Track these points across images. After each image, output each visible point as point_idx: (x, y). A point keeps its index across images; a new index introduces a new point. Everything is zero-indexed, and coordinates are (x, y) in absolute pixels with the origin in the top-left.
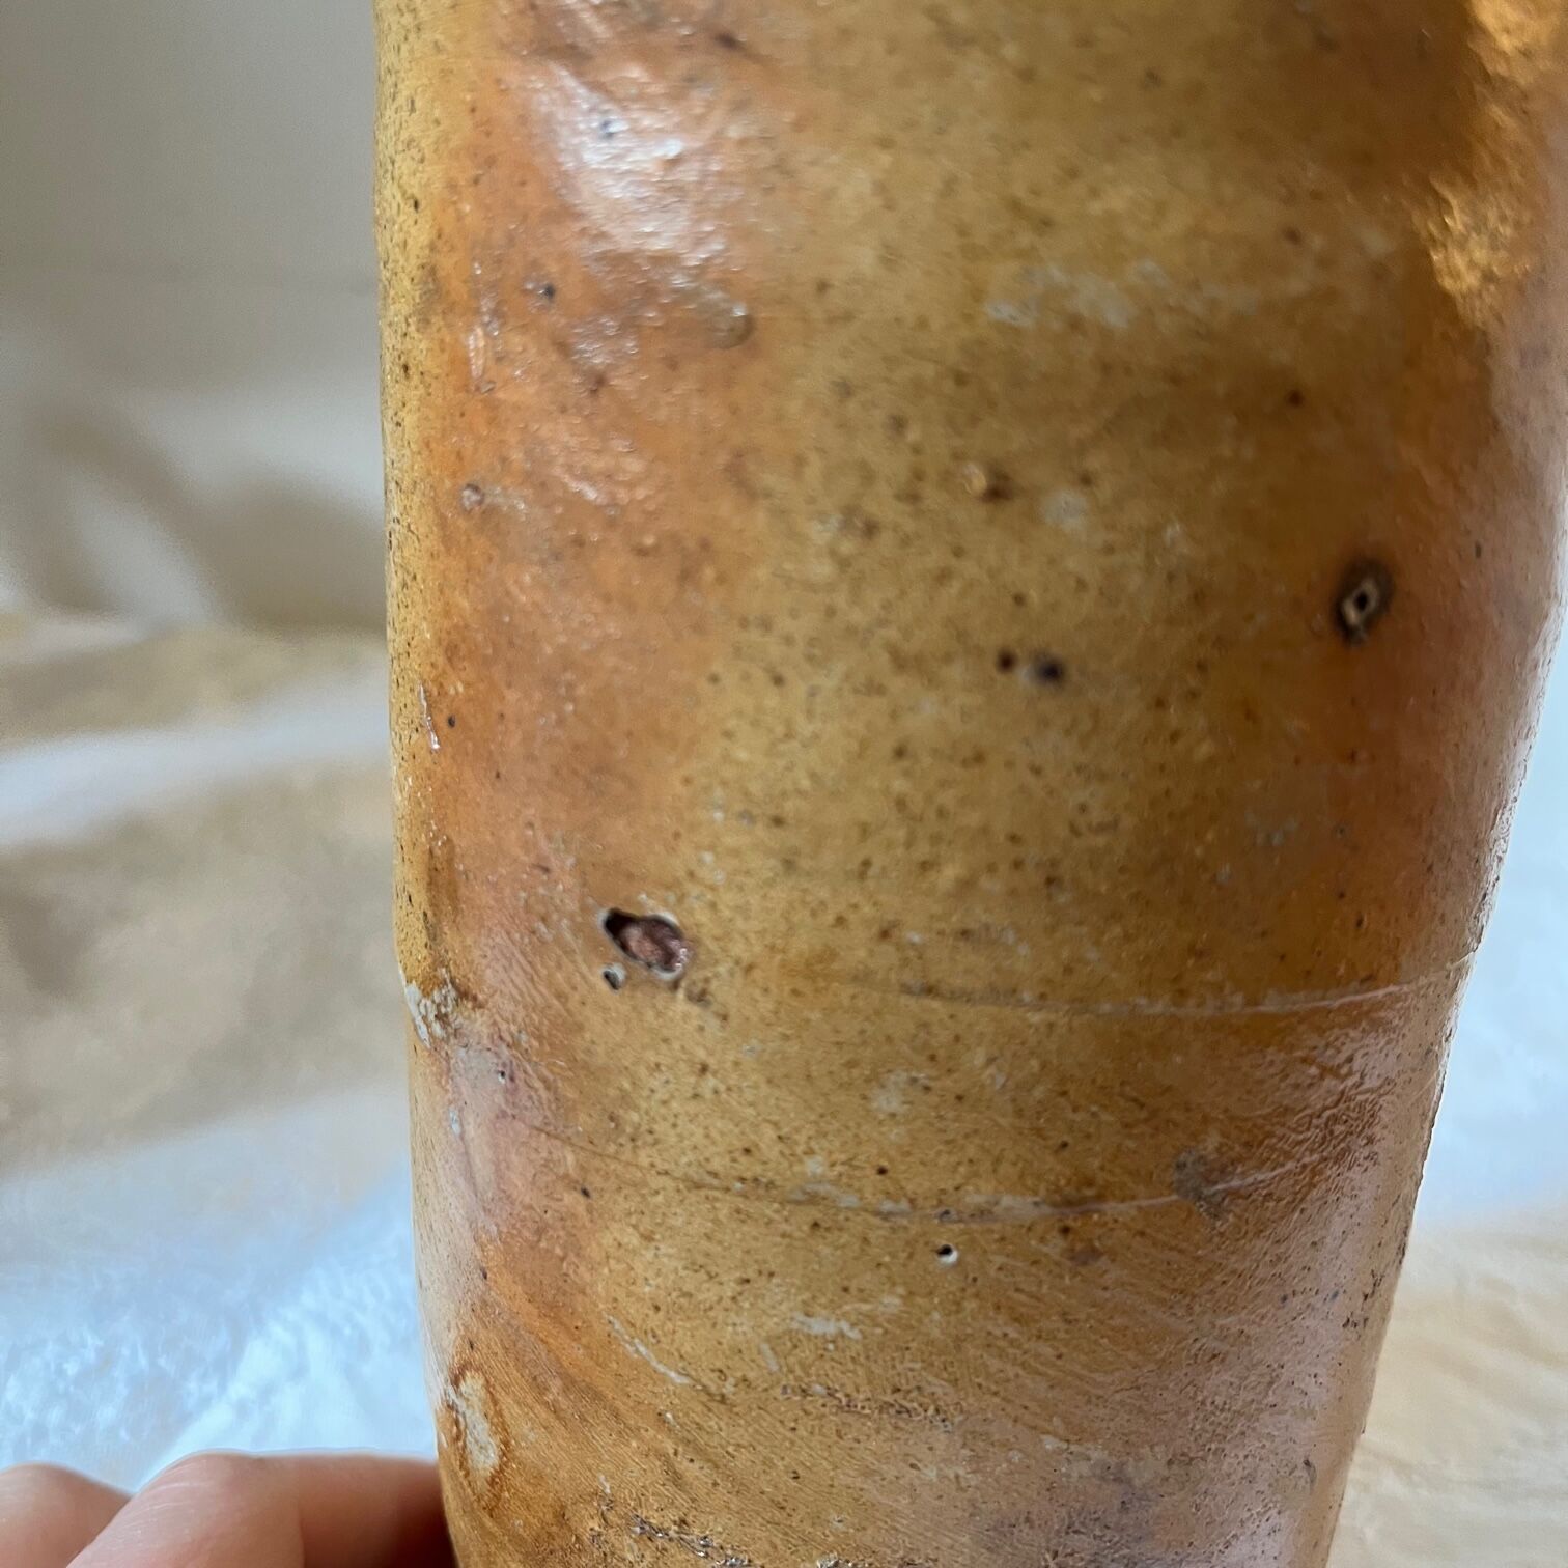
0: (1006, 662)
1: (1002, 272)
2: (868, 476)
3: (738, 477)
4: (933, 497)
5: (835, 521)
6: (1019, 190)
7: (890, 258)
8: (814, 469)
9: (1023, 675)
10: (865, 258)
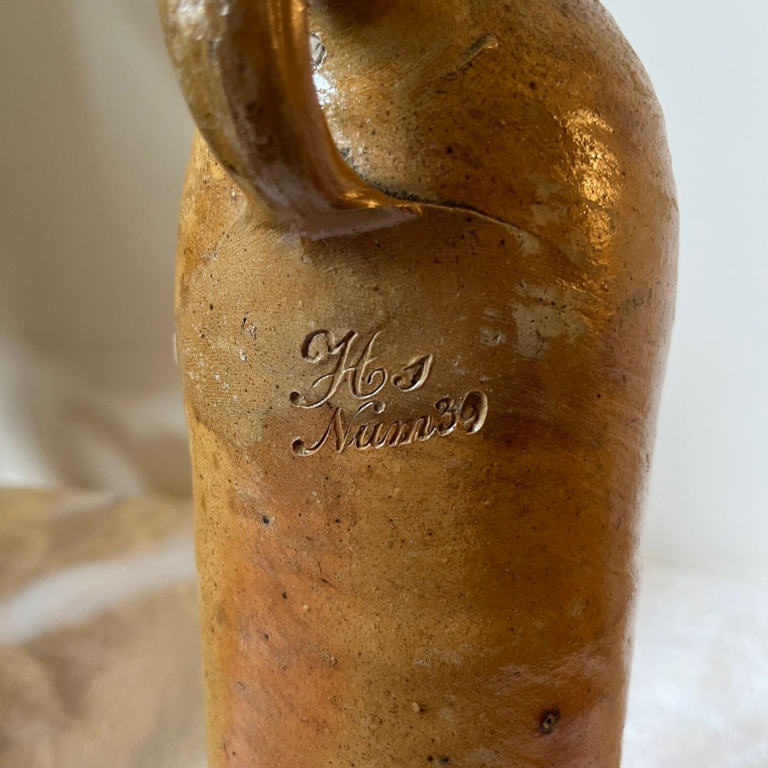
0: (430, 759)
1: (419, 651)
2: (379, 707)
3: (334, 702)
4: (400, 712)
5: (369, 718)
6: (422, 627)
7: (381, 647)
8: (361, 703)
9: (436, 762)
10: (373, 646)
